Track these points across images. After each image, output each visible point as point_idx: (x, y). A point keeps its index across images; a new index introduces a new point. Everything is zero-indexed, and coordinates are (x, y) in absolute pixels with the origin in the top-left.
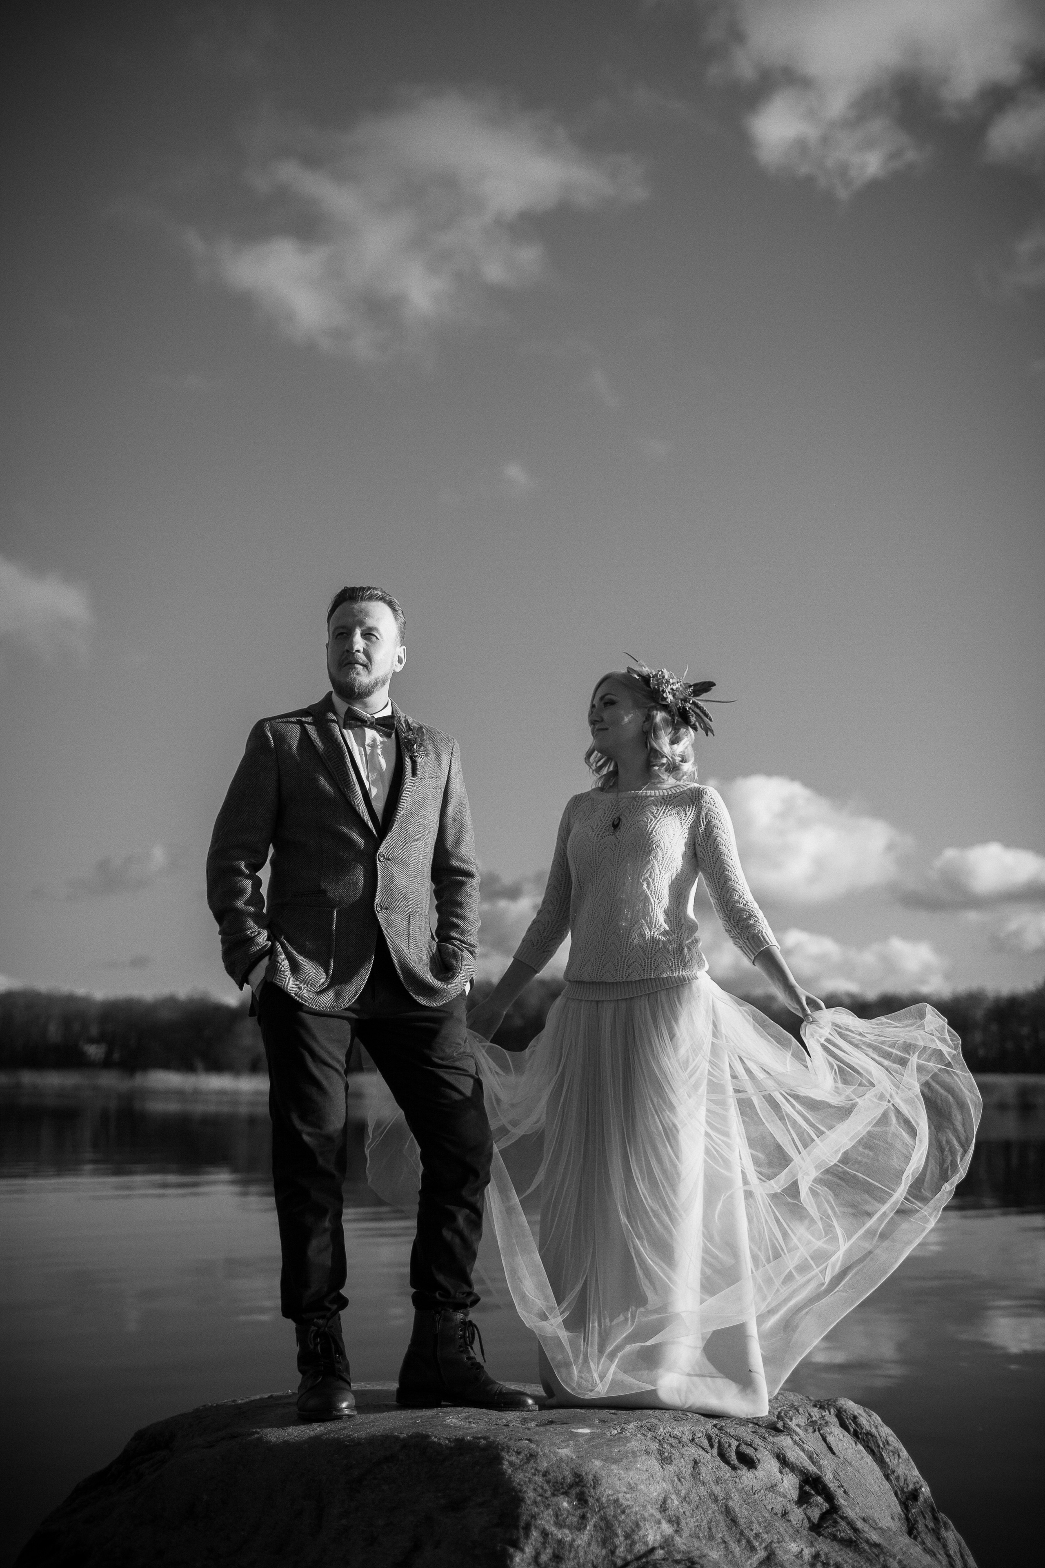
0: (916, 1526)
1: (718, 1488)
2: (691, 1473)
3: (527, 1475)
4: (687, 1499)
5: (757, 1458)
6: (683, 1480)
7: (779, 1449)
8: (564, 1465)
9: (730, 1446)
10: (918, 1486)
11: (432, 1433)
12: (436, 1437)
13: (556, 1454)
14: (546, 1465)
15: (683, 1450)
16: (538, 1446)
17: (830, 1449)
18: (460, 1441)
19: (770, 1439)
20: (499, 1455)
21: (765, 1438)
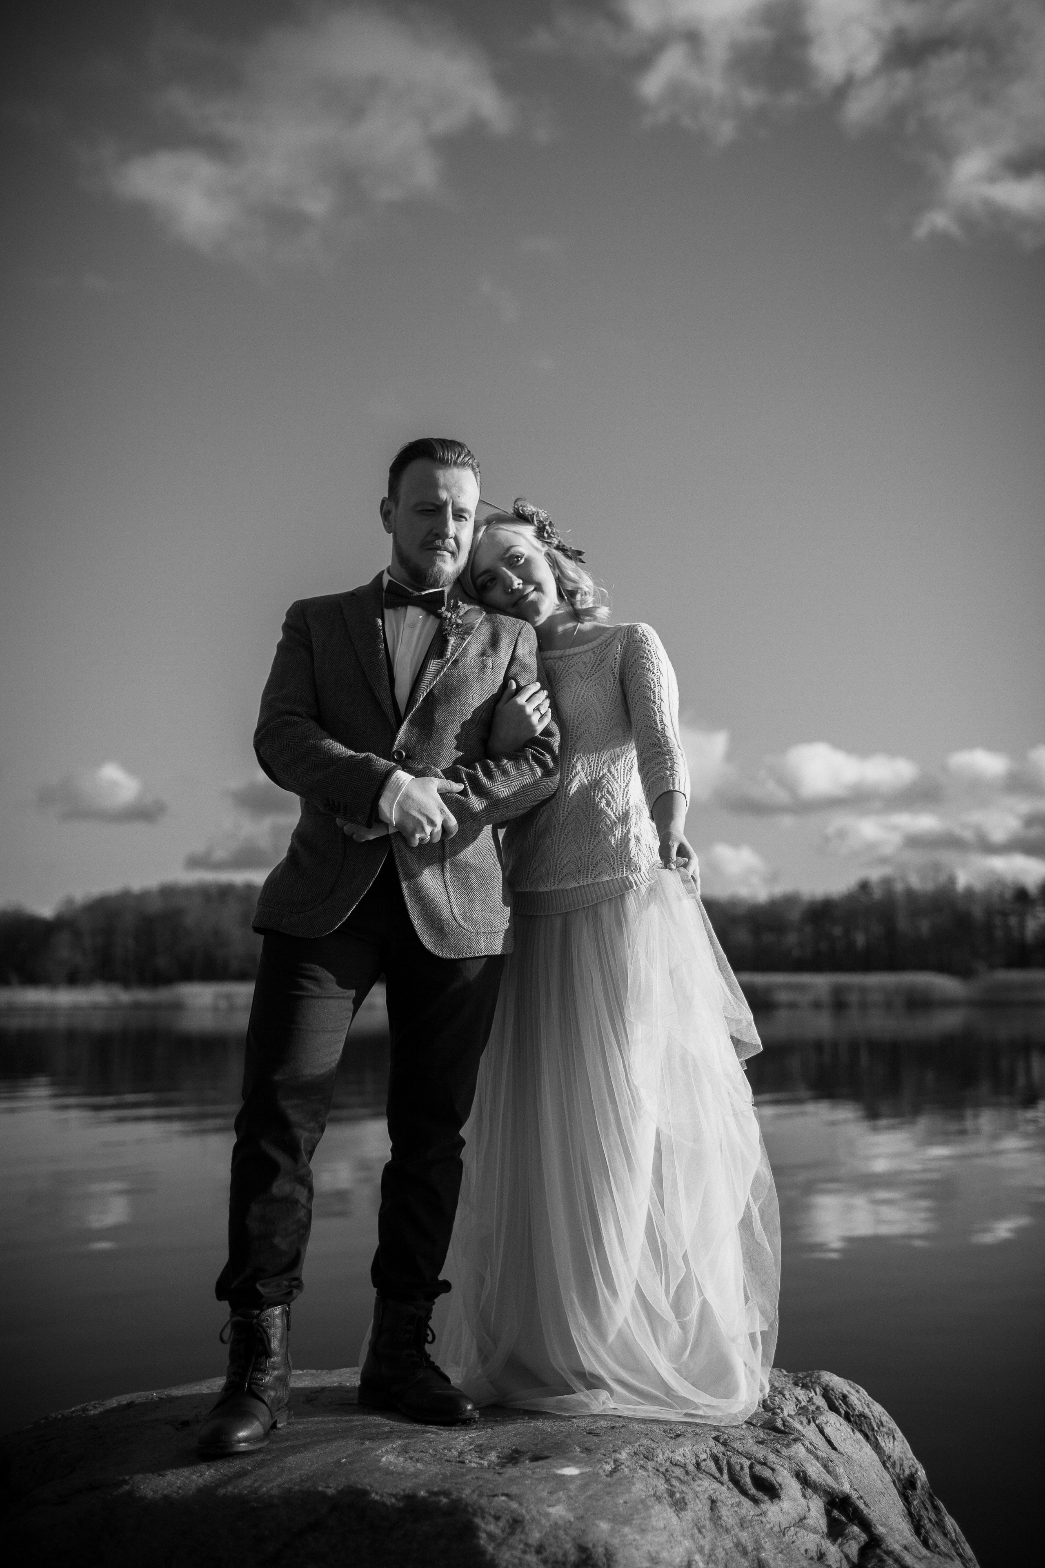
0: (922, 1523)
1: (745, 1534)
2: (710, 1518)
3: (515, 1553)
4: (713, 1558)
5: (778, 1483)
6: (704, 1530)
7: (797, 1465)
8: (561, 1533)
9: (742, 1468)
10: (913, 1470)
11: (371, 1487)
12: (377, 1494)
13: (547, 1515)
14: (538, 1535)
15: (695, 1485)
16: (521, 1504)
17: (829, 1442)
18: (410, 1499)
19: (785, 1451)
20: (471, 1522)
21: (778, 1451)
